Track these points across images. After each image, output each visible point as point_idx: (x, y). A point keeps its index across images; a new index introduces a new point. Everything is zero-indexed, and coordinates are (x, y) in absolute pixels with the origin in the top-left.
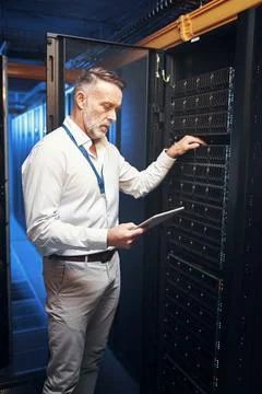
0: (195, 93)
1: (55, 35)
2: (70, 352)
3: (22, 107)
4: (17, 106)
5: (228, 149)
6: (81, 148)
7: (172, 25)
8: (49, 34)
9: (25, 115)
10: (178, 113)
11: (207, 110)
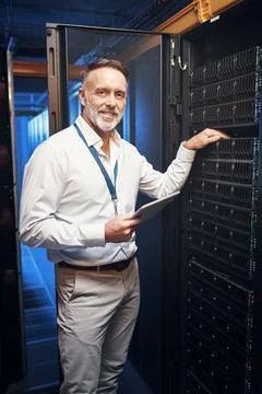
0: (215, 79)
1: (55, 25)
2: (83, 369)
3: (37, 109)
4: (32, 109)
5: (256, 142)
6: (92, 148)
7: (189, 7)
8: (48, 25)
9: (40, 116)
10: (197, 104)
11: (231, 98)
